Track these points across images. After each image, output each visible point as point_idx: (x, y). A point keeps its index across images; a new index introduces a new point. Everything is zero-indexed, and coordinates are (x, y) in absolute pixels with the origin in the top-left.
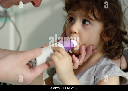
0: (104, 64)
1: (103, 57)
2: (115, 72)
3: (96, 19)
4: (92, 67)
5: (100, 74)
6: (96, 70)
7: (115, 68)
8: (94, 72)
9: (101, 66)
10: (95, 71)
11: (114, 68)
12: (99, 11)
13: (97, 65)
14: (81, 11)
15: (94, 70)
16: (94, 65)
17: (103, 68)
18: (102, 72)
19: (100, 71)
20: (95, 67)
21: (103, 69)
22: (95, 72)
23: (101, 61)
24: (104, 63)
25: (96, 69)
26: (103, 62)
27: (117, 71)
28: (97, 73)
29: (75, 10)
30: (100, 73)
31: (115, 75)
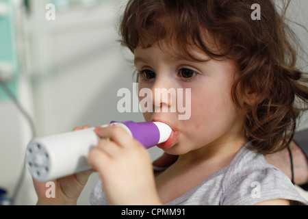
0: (246, 168)
1: (242, 150)
2: (275, 187)
3: (212, 55)
4: (211, 179)
5: (235, 195)
6: (221, 186)
7: (275, 177)
8: (218, 193)
9: (238, 174)
10: (219, 190)
11: (272, 178)
12: (214, 31)
13: (225, 172)
14: (164, 45)
15: (218, 185)
16: (217, 174)
17: (243, 178)
18: (238, 190)
19: (233, 189)
20: (220, 177)
21: (241, 182)
22: (221, 192)
23: (235, 163)
24: (244, 165)
25: (224, 183)
26: (241, 163)
27: (284, 186)
28: (225, 195)
29: (149, 46)
30: (233, 192)
31: (277, 197)
